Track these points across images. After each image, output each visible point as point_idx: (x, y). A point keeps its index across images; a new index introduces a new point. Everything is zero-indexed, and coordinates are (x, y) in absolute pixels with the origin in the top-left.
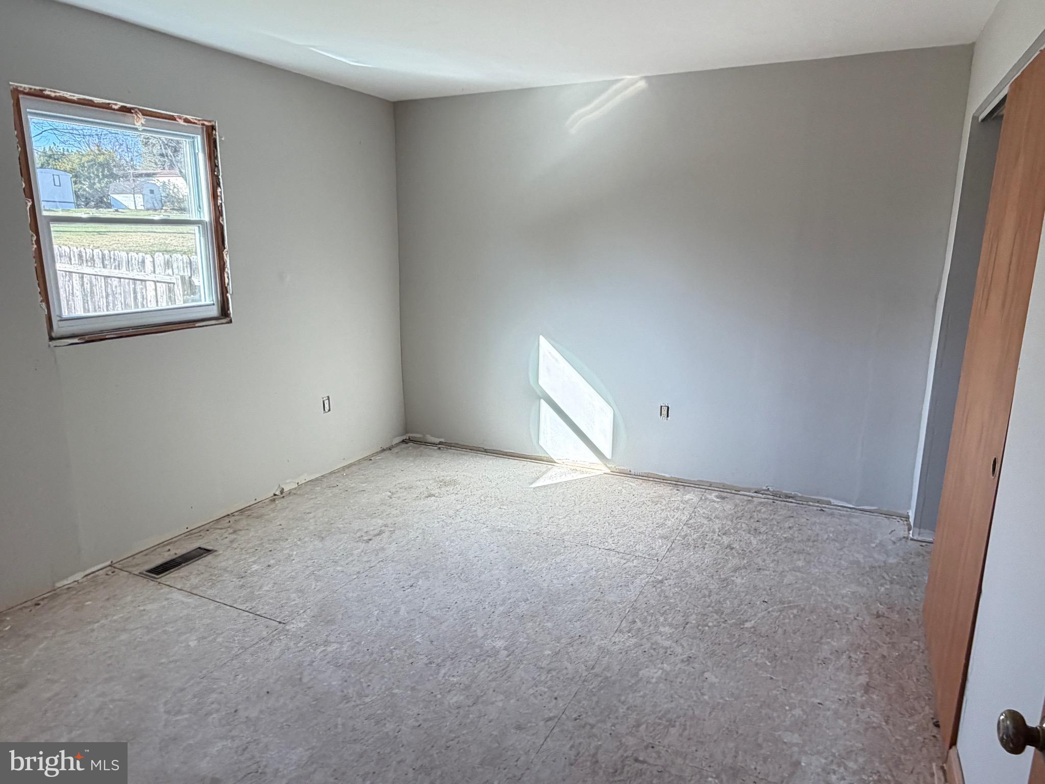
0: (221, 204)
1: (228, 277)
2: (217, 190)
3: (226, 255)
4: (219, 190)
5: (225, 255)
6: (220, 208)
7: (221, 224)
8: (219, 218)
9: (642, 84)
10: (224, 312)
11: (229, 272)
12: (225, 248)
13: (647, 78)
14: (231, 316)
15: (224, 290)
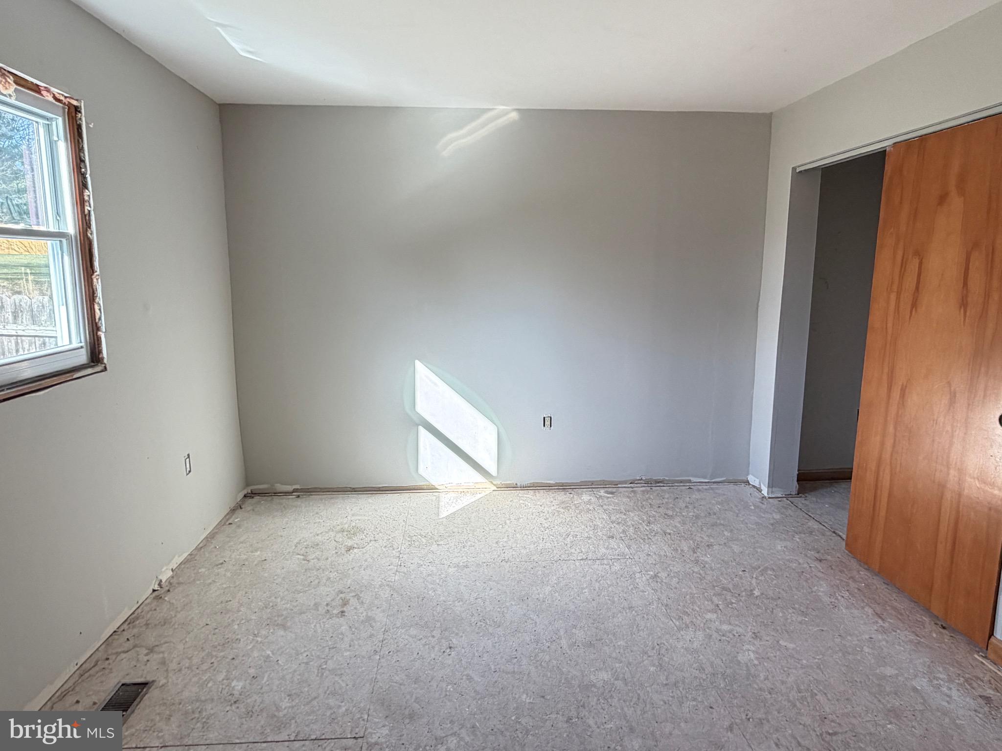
0: (89, 211)
1: (100, 310)
2: (83, 192)
3: (97, 279)
4: (86, 193)
5: (95, 280)
6: (87, 218)
7: (89, 239)
8: (87, 231)
9: (514, 115)
10: (95, 357)
11: (101, 303)
12: (93, 272)
13: (518, 110)
14: (105, 361)
15: (94, 327)
